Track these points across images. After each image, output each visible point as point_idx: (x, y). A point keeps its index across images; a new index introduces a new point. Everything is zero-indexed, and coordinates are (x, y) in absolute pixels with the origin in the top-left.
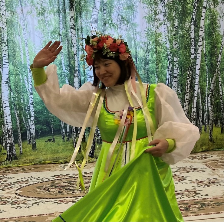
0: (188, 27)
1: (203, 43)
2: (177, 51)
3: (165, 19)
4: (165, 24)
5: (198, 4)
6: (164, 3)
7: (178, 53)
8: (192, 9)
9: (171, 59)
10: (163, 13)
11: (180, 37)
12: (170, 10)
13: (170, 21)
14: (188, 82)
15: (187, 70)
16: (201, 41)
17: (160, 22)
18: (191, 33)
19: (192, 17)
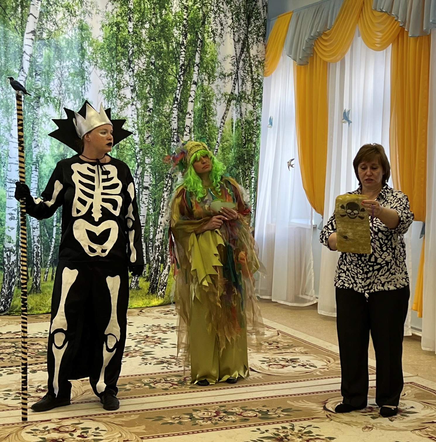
0: (168, 111)
1: (191, 137)
2: (151, 147)
3: (133, 96)
4: (133, 104)
5: (185, 77)
6: (133, 71)
7: (152, 151)
8: (175, 84)
9: (141, 160)
10: (131, 86)
11: (155, 125)
12: (142, 83)
13: (141, 100)
14: (165, 197)
15: (163, 178)
16: (188, 134)
17: (126, 100)
18: (173, 121)
19: (176, 97)
